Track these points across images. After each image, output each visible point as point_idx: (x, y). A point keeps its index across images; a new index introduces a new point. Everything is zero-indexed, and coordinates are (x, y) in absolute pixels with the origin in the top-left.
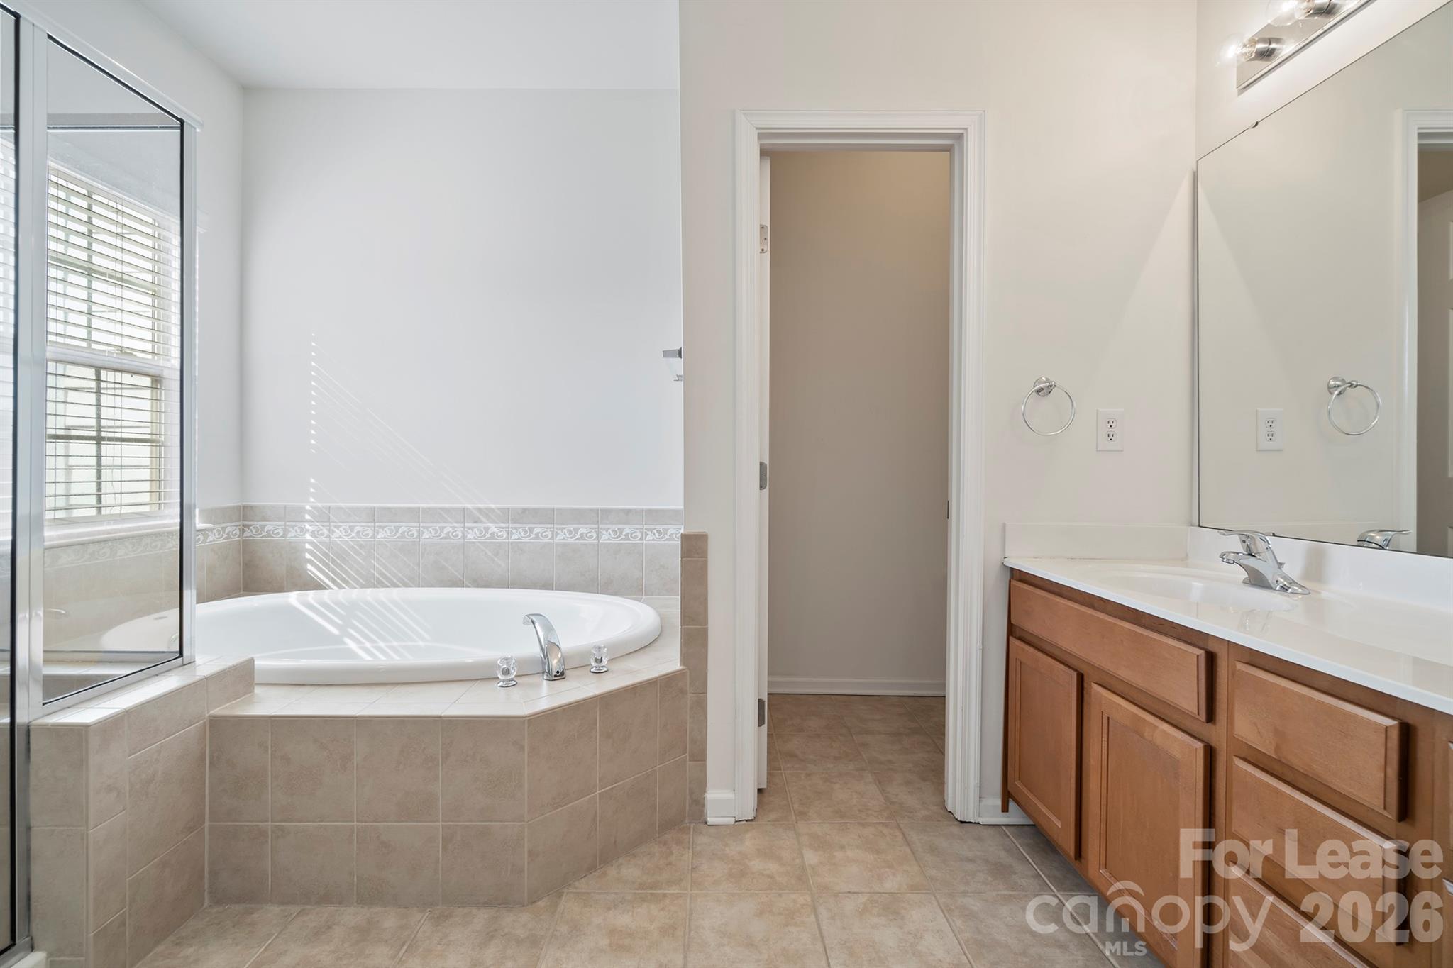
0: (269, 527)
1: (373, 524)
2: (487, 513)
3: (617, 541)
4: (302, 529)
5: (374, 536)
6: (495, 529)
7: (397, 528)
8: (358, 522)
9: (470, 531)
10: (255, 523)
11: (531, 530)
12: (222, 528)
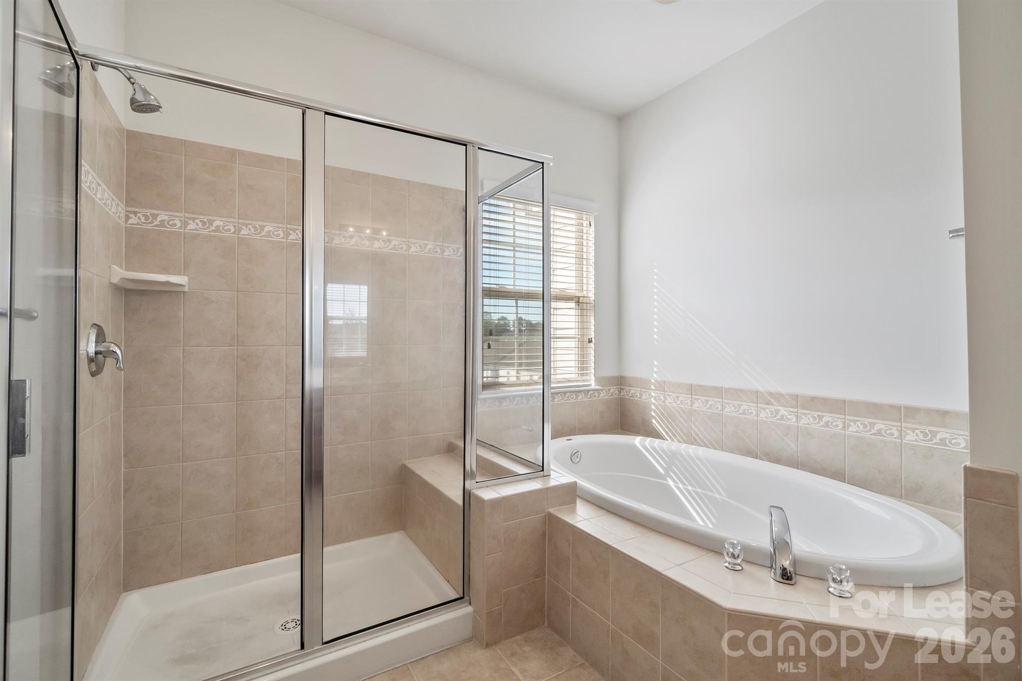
0: (632, 391)
1: (691, 396)
2: (778, 397)
3: (929, 444)
4: (649, 395)
5: (691, 405)
6: (785, 412)
7: (707, 401)
8: (681, 394)
9: (762, 411)
10: (626, 388)
11: (821, 418)
12: (608, 389)
